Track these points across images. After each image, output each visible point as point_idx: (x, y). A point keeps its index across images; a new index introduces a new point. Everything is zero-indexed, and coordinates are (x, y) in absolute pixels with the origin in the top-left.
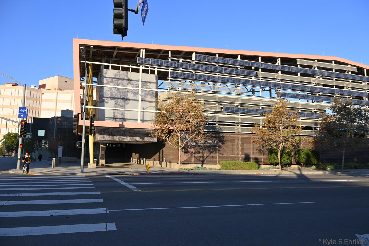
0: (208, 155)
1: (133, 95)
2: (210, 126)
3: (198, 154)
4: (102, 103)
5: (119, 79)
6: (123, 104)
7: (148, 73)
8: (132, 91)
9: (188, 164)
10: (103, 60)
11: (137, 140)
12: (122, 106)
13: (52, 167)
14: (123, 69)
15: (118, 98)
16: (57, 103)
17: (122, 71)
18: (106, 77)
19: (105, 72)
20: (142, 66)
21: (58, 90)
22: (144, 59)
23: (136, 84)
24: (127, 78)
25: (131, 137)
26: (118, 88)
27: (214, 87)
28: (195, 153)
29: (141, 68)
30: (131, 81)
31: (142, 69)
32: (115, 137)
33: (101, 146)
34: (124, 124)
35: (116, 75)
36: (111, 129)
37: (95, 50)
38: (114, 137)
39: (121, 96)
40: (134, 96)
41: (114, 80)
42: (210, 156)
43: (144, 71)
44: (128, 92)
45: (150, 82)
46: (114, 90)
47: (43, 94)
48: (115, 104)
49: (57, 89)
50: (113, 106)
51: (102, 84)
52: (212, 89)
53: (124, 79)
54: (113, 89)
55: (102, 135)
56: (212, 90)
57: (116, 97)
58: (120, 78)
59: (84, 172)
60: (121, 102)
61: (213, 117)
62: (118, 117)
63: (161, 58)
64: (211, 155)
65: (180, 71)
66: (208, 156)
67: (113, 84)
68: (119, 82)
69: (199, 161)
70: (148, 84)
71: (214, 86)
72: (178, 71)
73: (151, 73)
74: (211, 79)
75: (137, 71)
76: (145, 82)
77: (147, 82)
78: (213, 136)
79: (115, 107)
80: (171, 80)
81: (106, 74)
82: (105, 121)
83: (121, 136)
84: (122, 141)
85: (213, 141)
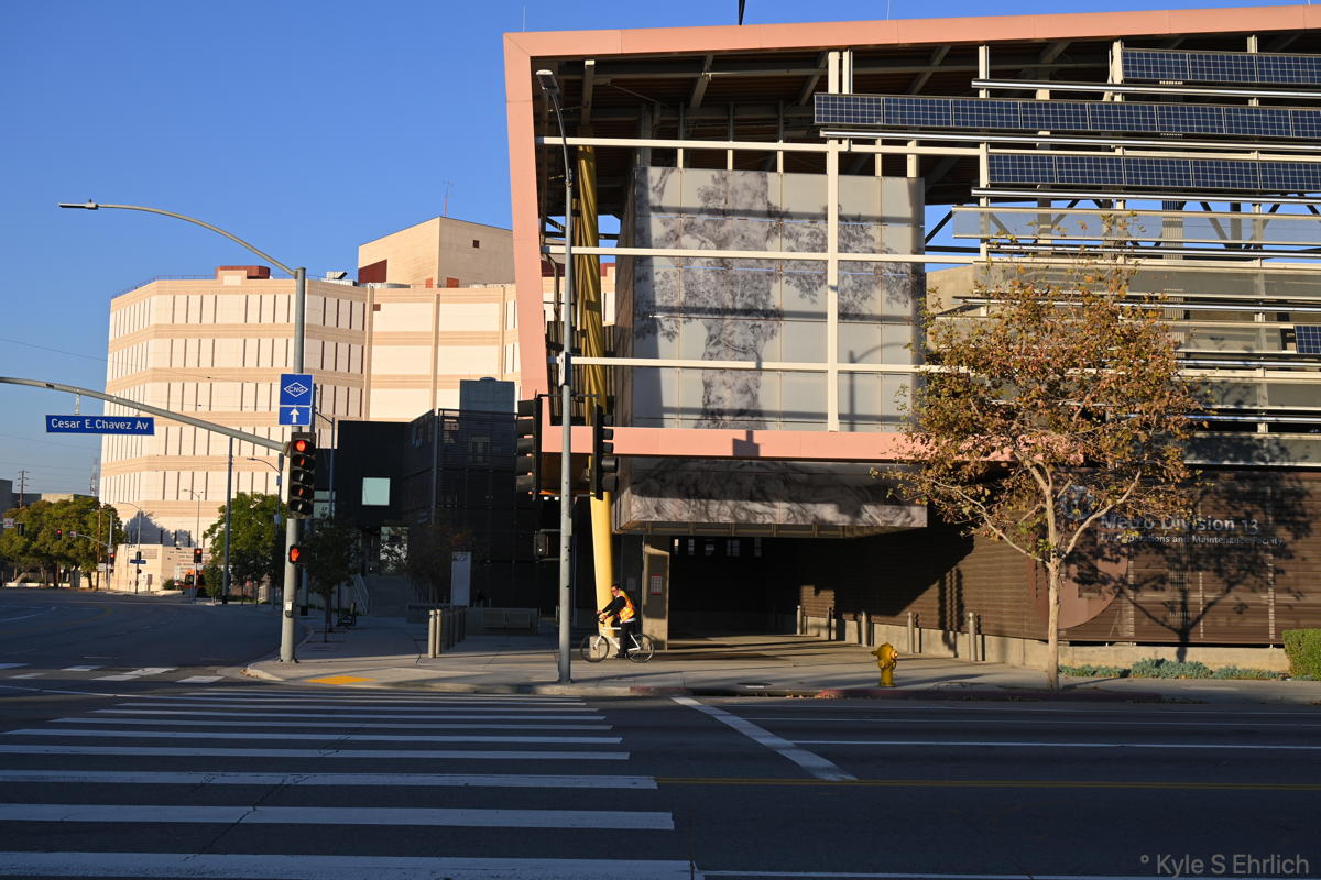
0: (1211, 597)
1: (798, 291)
2: (1219, 439)
3: (1155, 588)
4: (649, 336)
5: (725, 213)
6: (750, 338)
7: (872, 173)
8: (789, 269)
9: (1103, 644)
10: (646, 124)
11: (823, 521)
12: (745, 351)
13: (427, 652)
14: (745, 161)
15: (722, 312)
16: (440, 348)
17: (740, 173)
18: (660, 209)
19: (655, 184)
20: (840, 142)
21: (440, 286)
22: (848, 99)
23: (811, 234)
24: (765, 208)
25: (795, 507)
26: (722, 259)
27: (1236, 224)
28: (1136, 588)
29: (832, 150)
30: (785, 221)
31: (841, 154)
32: (714, 506)
33: (648, 550)
34: (756, 441)
35: (707, 196)
36: (693, 465)
37: (605, 79)
38: (711, 507)
39: (738, 298)
40: (801, 296)
41: (700, 219)
42: (1224, 600)
43: (853, 165)
44: (770, 274)
45: (882, 220)
46: (701, 272)
47: (377, 308)
48: (711, 338)
49: (435, 282)
50: (702, 348)
51: (645, 242)
52: (1228, 232)
53: (749, 213)
54: (696, 264)
55: (650, 496)
56: (1223, 236)
57: (714, 304)
58: (730, 206)
59: (572, 677)
60: (737, 330)
61: (1237, 384)
62: (727, 405)
63: (939, 86)
64: (1231, 598)
65: (1042, 147)
66: (1211, 604)
67: (697, 242)
68: (724, 229)
69: (1164, 629)
70: (874, 230)
71: (1236, 216)
72: (1032, 146)
73: (885, 173)
74: (1219, 177)
75: (815, 164)
76: (858, 219)
77: (867, 219)
78: (1236, 492)
79: (711, 357)
80: (994, 200)
81: (662, 191)
82: (661, 426)
83: (741, 499)
84: (747, 525)
85: (1237, 521)
